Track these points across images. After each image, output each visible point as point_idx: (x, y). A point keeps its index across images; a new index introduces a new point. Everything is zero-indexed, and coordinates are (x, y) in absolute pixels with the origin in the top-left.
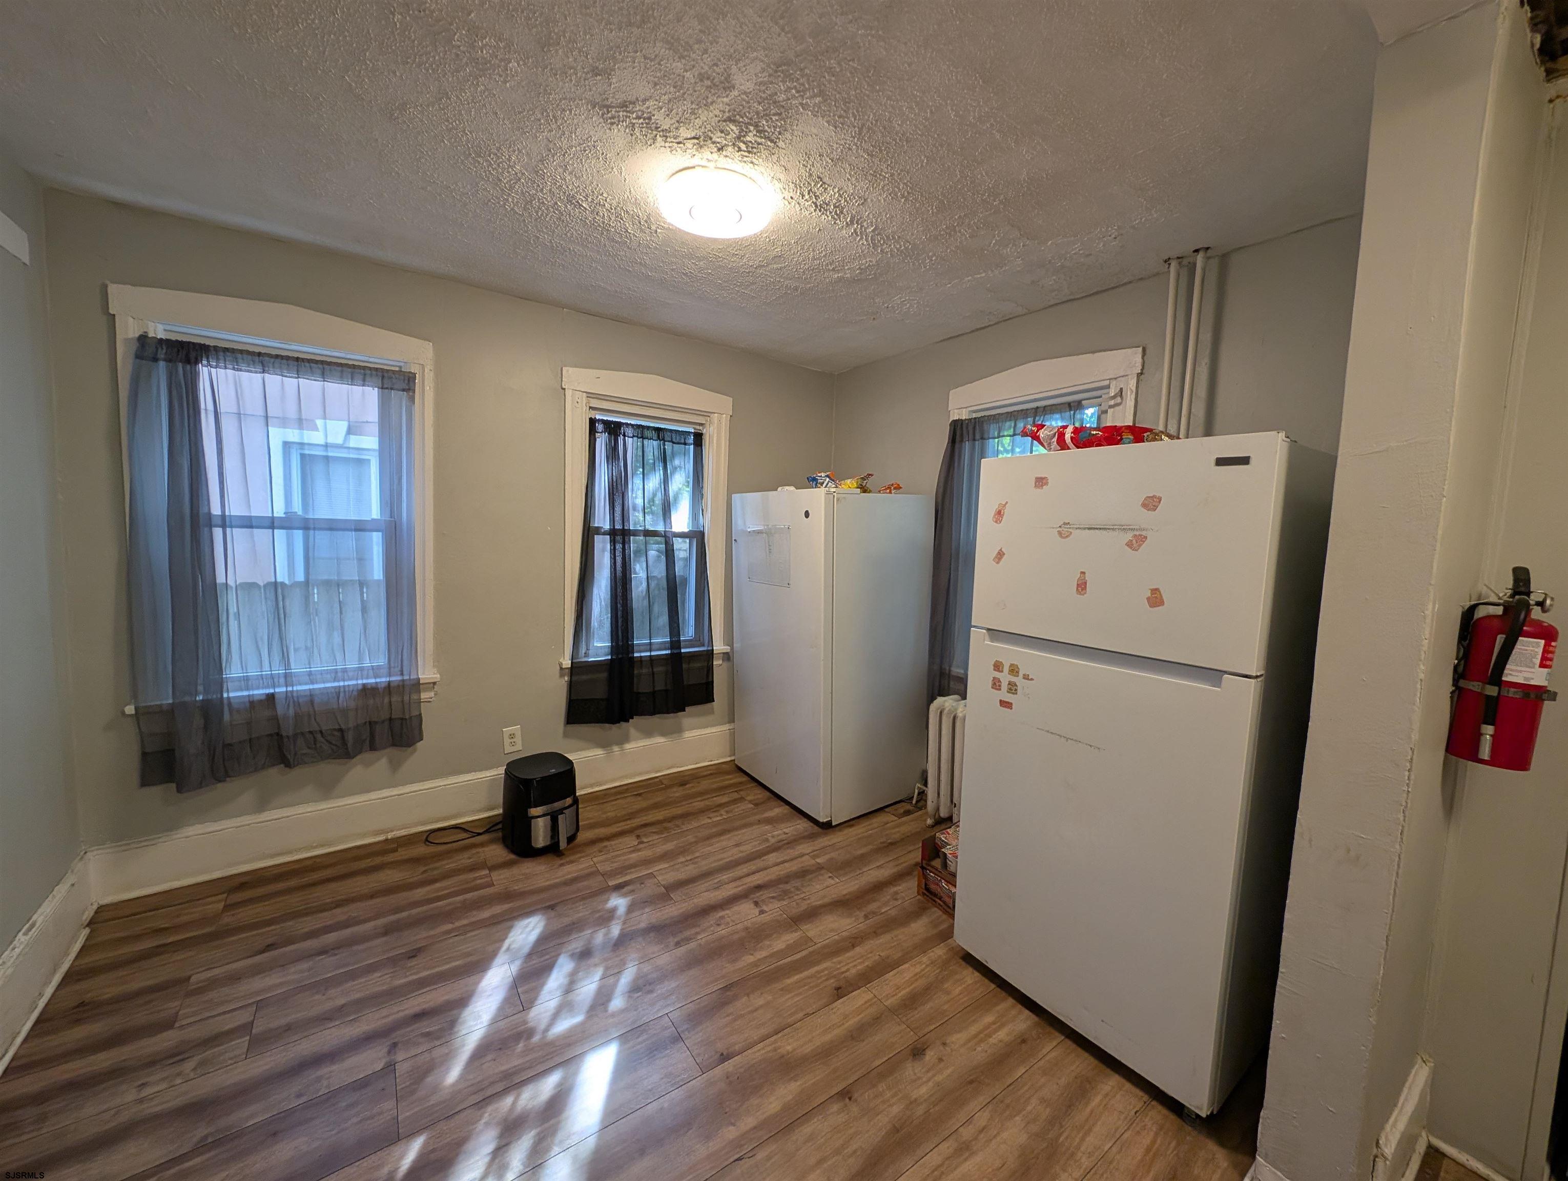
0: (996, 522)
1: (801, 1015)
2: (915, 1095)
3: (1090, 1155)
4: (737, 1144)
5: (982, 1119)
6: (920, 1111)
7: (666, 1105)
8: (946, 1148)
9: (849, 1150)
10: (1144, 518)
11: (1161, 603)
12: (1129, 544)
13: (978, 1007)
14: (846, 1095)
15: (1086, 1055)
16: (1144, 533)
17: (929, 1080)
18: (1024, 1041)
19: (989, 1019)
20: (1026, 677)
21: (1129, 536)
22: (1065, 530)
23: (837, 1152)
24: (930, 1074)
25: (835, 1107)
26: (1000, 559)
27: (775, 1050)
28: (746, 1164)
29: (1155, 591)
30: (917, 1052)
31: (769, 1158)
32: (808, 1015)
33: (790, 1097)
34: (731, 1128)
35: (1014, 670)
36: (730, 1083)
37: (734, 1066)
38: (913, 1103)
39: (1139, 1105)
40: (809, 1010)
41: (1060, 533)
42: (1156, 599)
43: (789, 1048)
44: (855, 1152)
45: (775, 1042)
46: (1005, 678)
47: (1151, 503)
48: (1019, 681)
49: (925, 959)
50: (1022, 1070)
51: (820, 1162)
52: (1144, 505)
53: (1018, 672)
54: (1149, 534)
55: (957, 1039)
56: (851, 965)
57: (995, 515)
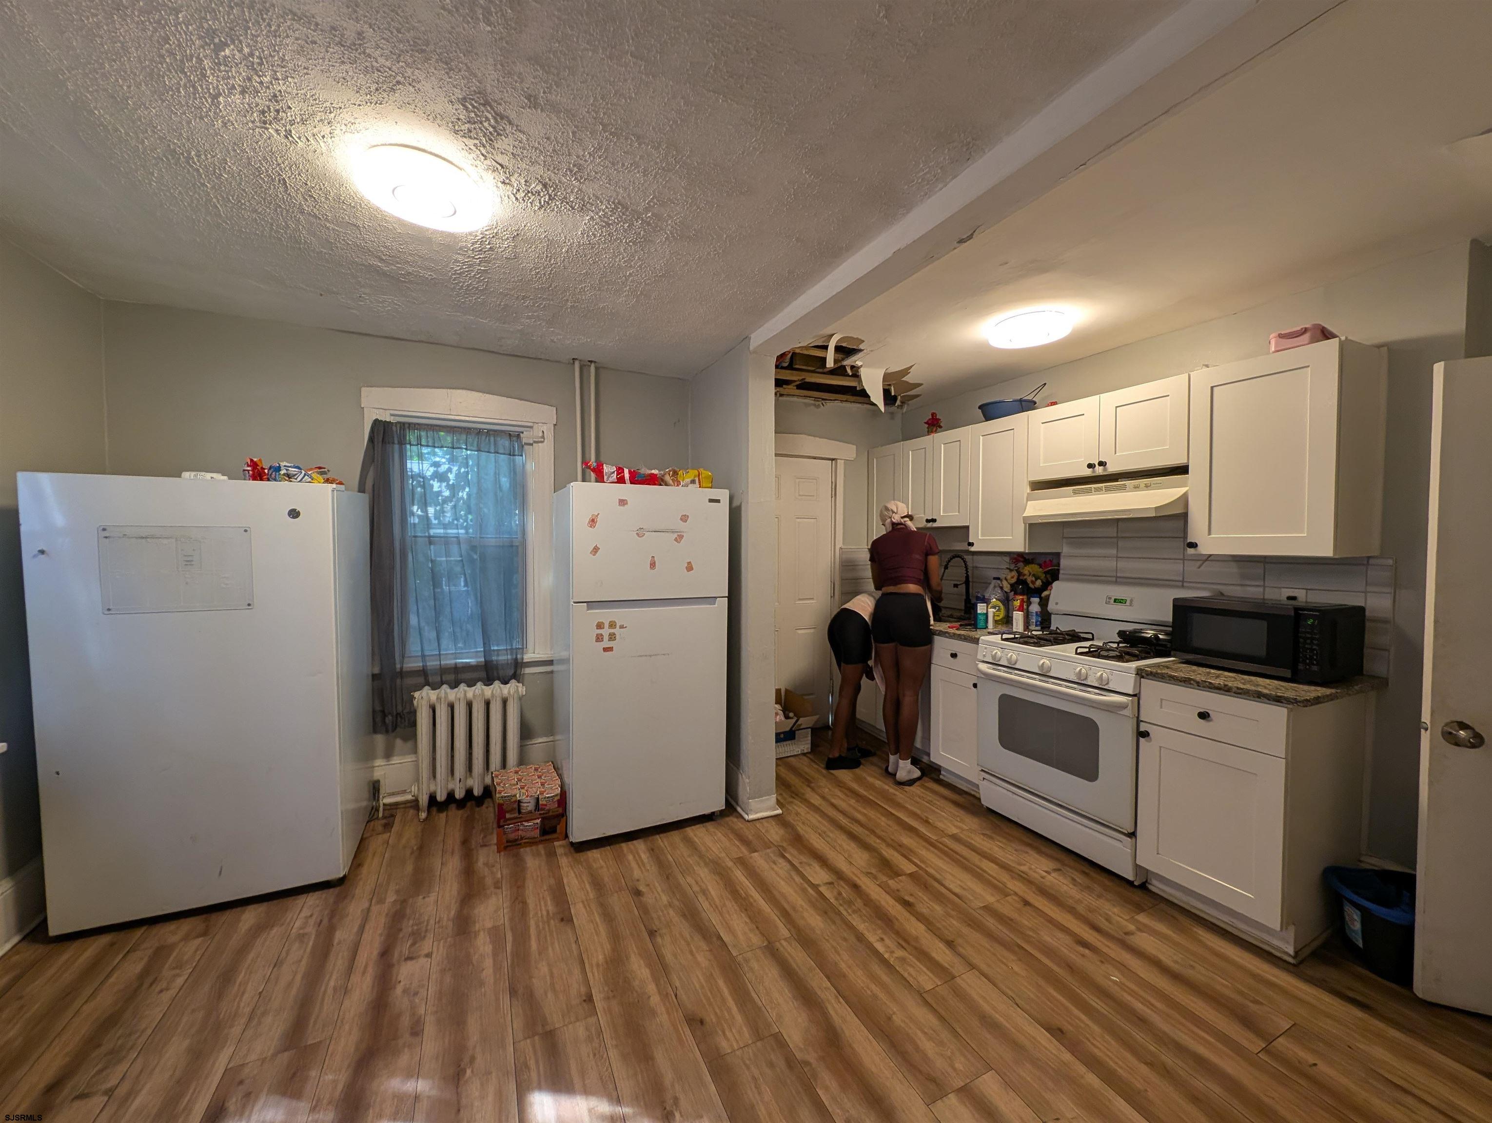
0: (591, 527)
1: (574, 946)
2: (666, 902)
3: (721, 852)
4: (664, 996)
5: (689, 879)
6: (676, 903)
7: (614, 1042)
8: (701, 898)
9: (689, 939)
10: (681, 526)
11: (692, 569)
12: (676, 540)
13: (620, 858)
14: (652, 933)
15: (672, 833)
16: (682, 534)
17: (659, 895)
18: (653, 850)
19: (630, 857)
20: (622, 627)
21: (675, 535)
22: (640, 532)
23: (688, 945)
24: (655, 892)
25: (659, 940)
26: (596, 552)
27: (598, 965)
28: (680, 992)
29: (689, 563)
30: (638, 893)
31: (680, 979)
32: (577, 941)
33: (642, 962)
34: (652, 999)
35: (612, 625)
36: (614, 997)
37: (600, 992)
38: (670, 905)
39: (704, 829)
40: (572, 940)
41: (637, 534)
42: (690, 568)
43: (601, 957)
44: (691, 936)
45: (591, 966)
46: (606, 632)
47: (684, 518)
48: (616, 631)
49: (566, 869)
50: (669, 857)
51: (691, 952)
52: (681, 519)
53: (615, 625)
54: (685, 535)
55: (637, 873)
56: (543, 908)
57: (589, 522)
